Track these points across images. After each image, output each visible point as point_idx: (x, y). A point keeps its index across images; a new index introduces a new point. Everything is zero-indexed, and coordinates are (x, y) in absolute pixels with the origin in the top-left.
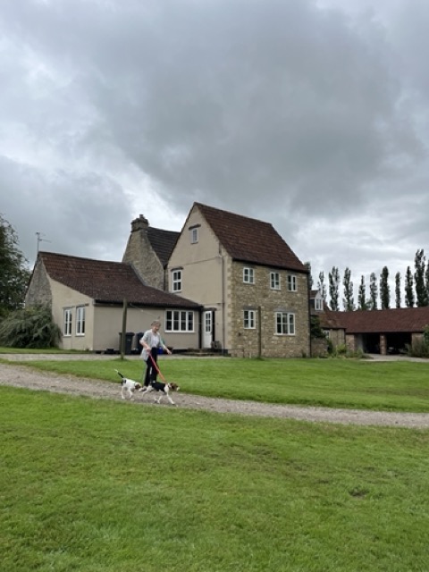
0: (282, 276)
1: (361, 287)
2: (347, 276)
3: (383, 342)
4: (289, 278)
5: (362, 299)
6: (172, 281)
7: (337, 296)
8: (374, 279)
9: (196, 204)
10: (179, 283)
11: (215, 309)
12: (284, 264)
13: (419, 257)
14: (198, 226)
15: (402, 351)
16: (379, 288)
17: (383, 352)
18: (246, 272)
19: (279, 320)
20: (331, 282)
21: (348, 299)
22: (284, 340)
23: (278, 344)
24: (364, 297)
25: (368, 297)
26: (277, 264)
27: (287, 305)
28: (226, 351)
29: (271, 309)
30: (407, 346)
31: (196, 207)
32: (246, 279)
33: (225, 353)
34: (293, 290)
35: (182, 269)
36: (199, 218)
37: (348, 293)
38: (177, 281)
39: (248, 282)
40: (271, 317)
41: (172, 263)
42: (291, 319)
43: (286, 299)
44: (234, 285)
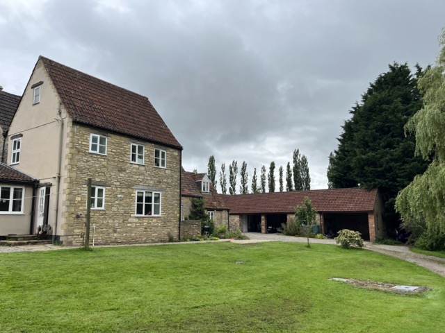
0: (148, 149)
1: (254, 177)
2: (244, 168)
3: (263, 222)
4: (157, 153)
5: (254, 187)
6: (11, 151)
7: (235, 184)
8: (264, 171)
9: (41, 58)
10: (18, 153)
11: (51, 185)
12: (151, 137)
13: (296, 154)
14: (41, 83)
15: (279, 230)
16: (267, 178)
17: (263, 231)
18: (95, 140)
19: (140, 199)
20: (231, 173)
21: (243, 186)
22: (145, 223)
23: (136, 227)
24: (256, 185)
25: (259, 184)
26: (141, 134)
27: (152, 182)
28: (57, 238)
29: (130, 186)
30: (283, 225)
31: (41, 61)
32: (94, 148)
33: (56, 240)
34: (160, 166)
35: (21, 135)
36: (43, 75)
37: (244, 181)
38: (16, 151)
39: (98, 152)
40: (129, 195)
41: (13, 130)
42: (157, 199)
43: (150, 176)
44: (72, 154)
